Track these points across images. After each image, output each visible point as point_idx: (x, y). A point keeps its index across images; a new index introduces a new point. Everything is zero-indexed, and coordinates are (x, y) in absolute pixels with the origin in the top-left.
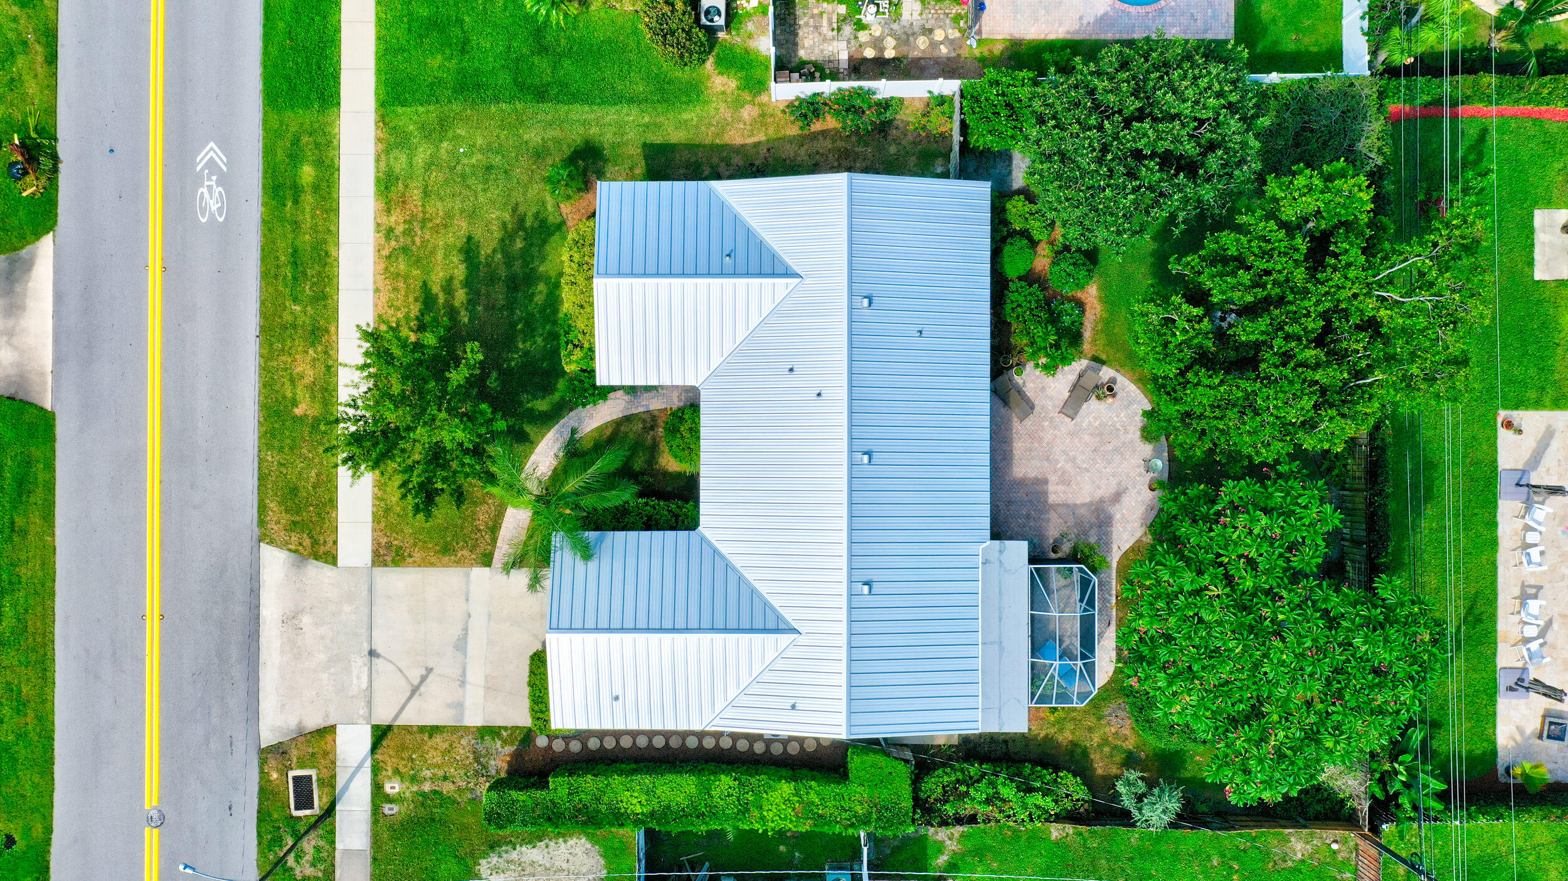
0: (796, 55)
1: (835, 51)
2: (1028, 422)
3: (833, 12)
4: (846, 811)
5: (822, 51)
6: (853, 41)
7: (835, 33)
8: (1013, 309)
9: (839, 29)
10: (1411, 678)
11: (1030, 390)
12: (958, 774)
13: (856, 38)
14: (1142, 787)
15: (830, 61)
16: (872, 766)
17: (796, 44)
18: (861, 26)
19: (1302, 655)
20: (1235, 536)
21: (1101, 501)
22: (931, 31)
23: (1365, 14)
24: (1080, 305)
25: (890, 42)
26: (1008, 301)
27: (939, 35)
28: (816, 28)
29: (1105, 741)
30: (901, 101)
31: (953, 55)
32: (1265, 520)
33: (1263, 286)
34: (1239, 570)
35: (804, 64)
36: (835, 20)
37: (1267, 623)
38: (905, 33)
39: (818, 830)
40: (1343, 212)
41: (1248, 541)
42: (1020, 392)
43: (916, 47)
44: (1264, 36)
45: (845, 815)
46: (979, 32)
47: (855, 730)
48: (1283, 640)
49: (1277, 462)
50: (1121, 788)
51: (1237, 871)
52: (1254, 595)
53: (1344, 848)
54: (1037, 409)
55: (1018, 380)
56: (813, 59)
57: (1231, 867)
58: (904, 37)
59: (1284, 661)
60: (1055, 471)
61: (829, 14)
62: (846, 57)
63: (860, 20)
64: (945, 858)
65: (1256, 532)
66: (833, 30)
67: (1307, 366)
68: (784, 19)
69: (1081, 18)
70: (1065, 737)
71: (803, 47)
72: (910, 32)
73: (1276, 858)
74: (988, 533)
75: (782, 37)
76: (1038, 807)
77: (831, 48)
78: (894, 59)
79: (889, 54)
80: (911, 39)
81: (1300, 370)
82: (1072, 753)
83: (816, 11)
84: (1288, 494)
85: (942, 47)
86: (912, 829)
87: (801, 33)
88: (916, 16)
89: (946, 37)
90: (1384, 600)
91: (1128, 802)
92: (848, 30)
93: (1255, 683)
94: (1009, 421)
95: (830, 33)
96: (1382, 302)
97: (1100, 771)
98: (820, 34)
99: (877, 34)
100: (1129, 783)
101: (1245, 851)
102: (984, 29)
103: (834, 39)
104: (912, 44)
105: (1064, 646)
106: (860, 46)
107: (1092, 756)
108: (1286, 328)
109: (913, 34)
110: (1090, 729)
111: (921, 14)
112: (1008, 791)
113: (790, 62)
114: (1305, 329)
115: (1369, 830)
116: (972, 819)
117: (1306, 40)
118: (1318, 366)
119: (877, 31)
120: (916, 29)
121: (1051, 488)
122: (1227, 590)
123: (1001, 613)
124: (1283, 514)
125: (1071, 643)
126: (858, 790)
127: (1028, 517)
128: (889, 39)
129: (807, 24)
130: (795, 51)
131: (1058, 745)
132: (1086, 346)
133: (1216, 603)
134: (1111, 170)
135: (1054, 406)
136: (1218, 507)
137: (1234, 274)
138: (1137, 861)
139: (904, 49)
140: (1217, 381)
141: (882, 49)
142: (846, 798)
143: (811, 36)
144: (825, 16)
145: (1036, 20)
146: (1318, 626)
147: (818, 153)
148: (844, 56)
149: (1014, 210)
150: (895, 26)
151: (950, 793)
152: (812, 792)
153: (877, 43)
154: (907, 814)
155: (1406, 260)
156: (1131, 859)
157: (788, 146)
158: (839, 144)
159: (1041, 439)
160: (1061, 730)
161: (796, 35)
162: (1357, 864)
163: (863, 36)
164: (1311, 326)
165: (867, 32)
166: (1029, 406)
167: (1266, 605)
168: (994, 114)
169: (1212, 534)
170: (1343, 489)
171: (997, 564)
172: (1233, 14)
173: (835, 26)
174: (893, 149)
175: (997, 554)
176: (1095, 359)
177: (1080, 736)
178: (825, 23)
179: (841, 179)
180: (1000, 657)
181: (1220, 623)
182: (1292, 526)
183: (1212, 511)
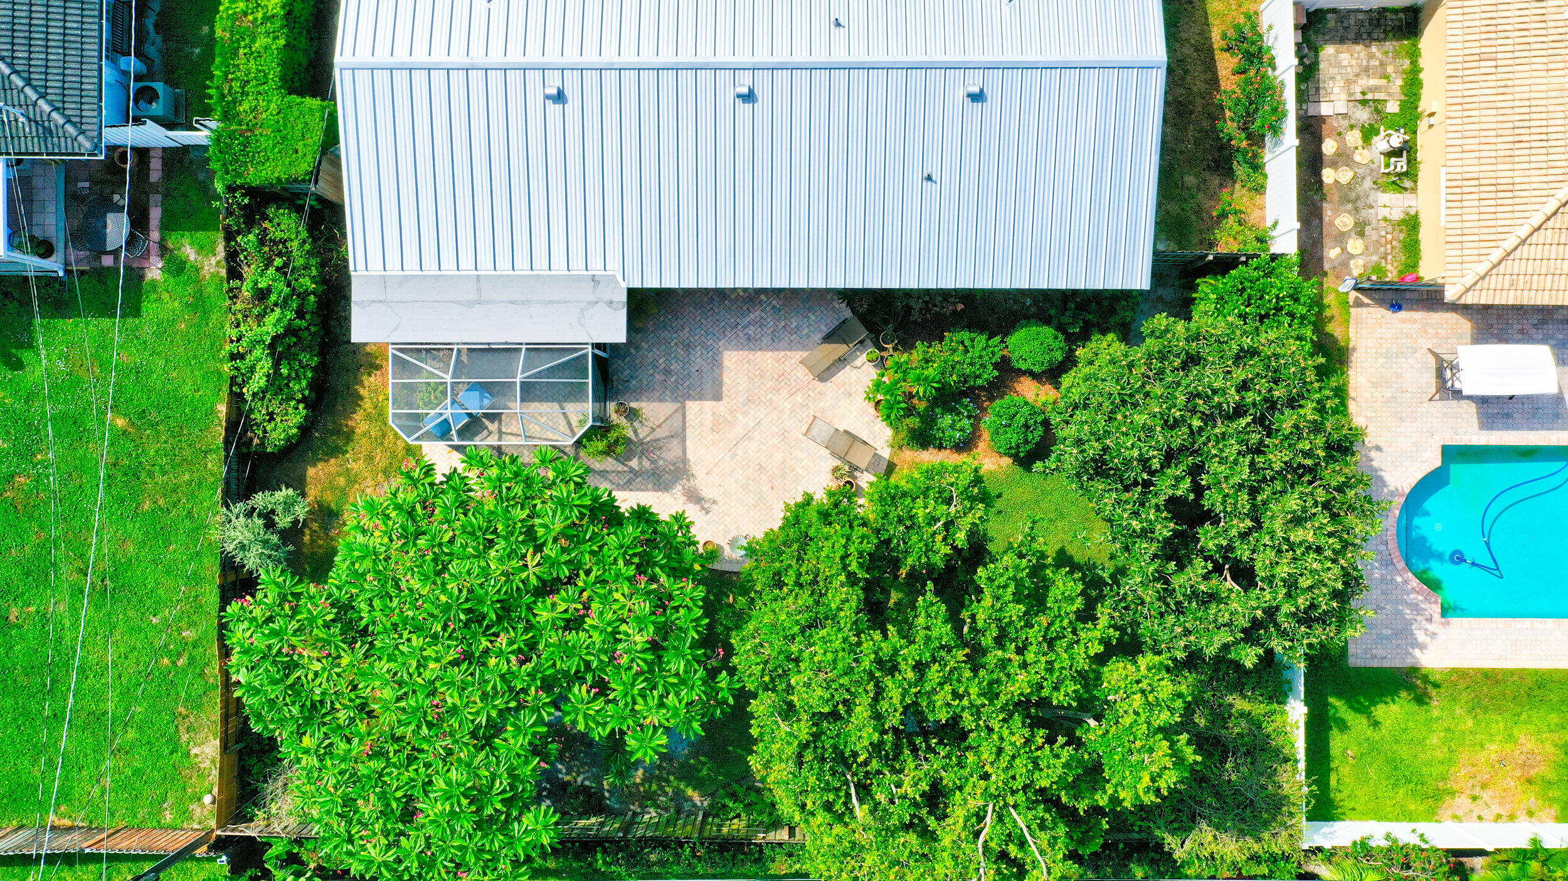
0: (1326, 42)
1: (1332, 97)
2: (802, 374)
3: (1390, 94)
4: (242, 87)
5: (1333, 78)
6: (1346, 123)
7: (1359, 97)
8: (962, 342)
9: (1364, 102)
10: (399, 861)
11: (846, 375)
12: (302, 261)
13: (1352, 127)
14: (283, 521)
15: (1318, 89)
16: (306, 124)
17: (1342, 41)
18: (1369, 133)
19: (433, 693)
20: (617, 596)
21: (689, 475)
22: (1361, 234)
23: (1395, 841)
24: (965, 445)
25: (1345, 175)
26: (973, 335)
27: (1355, 245)
28: (1366, 70)
29: (353, 480)
30: (1260, 189)
31: (1327, 266)
32: (641, 640)
33: (1000, 641)
34: (563, 603)
35: (1316, 50)
36: (1379, 96)
37: (485, 643)
38: (1358, 198)
39: (217, 50)
40: (1117, 757)
41: (609, 616)
42: (842, 361)
43: (1337, 213)
44: (1352, 707)
45: (236, 85)
46: (1358, 304)
47: (348, 74)
48: (455, 663)
49: (732, 671)
50: (284, 493)
51: (174, 663)
52: (529, 627)
53: (206, 813)
54: (820, 386)
55: (862, 358)
56: (1322, 66)
57: (179, 655)
58: (1353, 195)
59: (425, 667)
60: (732, 412)
61: (1387, 88)
62: (1323, 113)
63: (1377, 133)
64: (192, 257)
65: (624, 627)
66: (1364, 93)
67: (876, 699)
68: (1378, 25)
69: (1378, 448)
70: (359, 422)
71: (1338, 52)
72: (1360, 204)
73: (192, 719)
74: (637, 285)
75: (1352, 22)
76: (252, 369)
77: (1336, 90)
78: (1321, 182)
79: (1328, 176)
80: (1350, 206)
81: (871, 687)
82: (337, 432)
83: (1390, 69)
84: (683, 682)
85: (1338, 250)
86: (219, 187)
87: (1359, 48)
88: (1383, 212)
89: (1352, 256)
90: (518, 819)
91: (260, 500)
92: (1363, 115)
93: (395, 626)
94: (804, 348)
95: (1358, 89)
96: (977, 815)
97: (311, 472)
98: (1357, 75)
99: (1357, 158)
100: (288, 505)
101: (202, 674)
102: (1364, 310)
103: (1351, 94)
104: (1342, 208)
105: (487, 422)
106: (1340, 134)
107: (332, 461)
108: (936, 666)
109: (1357, 209)
110: (370, 458)
111: (1385, 219)
112: (271, 325)
113: (1316, 32)
114: (934, 691)
115: (218, 837)
116: (234, 273)
117: (1345, 770)
118: (878, 717)
119: (1359, 157)
120: (1364, 213)
121: (708, 405)
122: (534, 581)
123: (523, 303)
124: (651, 671)
125: (490, 433)
126: (273, 106)
127: (667, 372)
128: (1350, 174)
129: (1371, 56)
130: (1332, 41)
131: (349, 413)
132: (909, 455)
133: (515, 563)
134: (1176, 424)
135: (823, 410)
136: (663, 578)
137: (1018, 598)
138: (187, 522)
139: (1334, 196)
140: (854, 567)
141: (1334, 165)
142: (261, 88)
143: (1354, 62)
144: (1383, 82)
145: (1376, 385)
146: (478, 713)
147: (1186, 72)
148: (1325, 109)
149: (1105, 344)
150: (1368, 183)
151: (273, 247)
152: (269, 40)
153: (1344, 158)
154: (239, 175)
155: (1042, 852)
156: (190, 514)
157: (1196, 29)
158: (1199, 102)
159: (776, 390)
160: (368, 417)
161: (1357, 40)
162: (182, 829)
163: (1354, 138)
164: (939, 700)
165: (1360, 142)
166: (825, 374)
167: (511, 642)
168: (1250, 298)
169: (621, 562)
170: (705, 816)
171: (593, 298)
172: (1386, 664)
173: (1369, 96)
174: (1190, 180)
175: (607, 298)
176: (891, 468)
177: (361, 445)
178: (1373, 82)
179: (1156, 50)
180: (459, 303)
181: (485, 572)
182: (633, 685)
183: (657, 570)
